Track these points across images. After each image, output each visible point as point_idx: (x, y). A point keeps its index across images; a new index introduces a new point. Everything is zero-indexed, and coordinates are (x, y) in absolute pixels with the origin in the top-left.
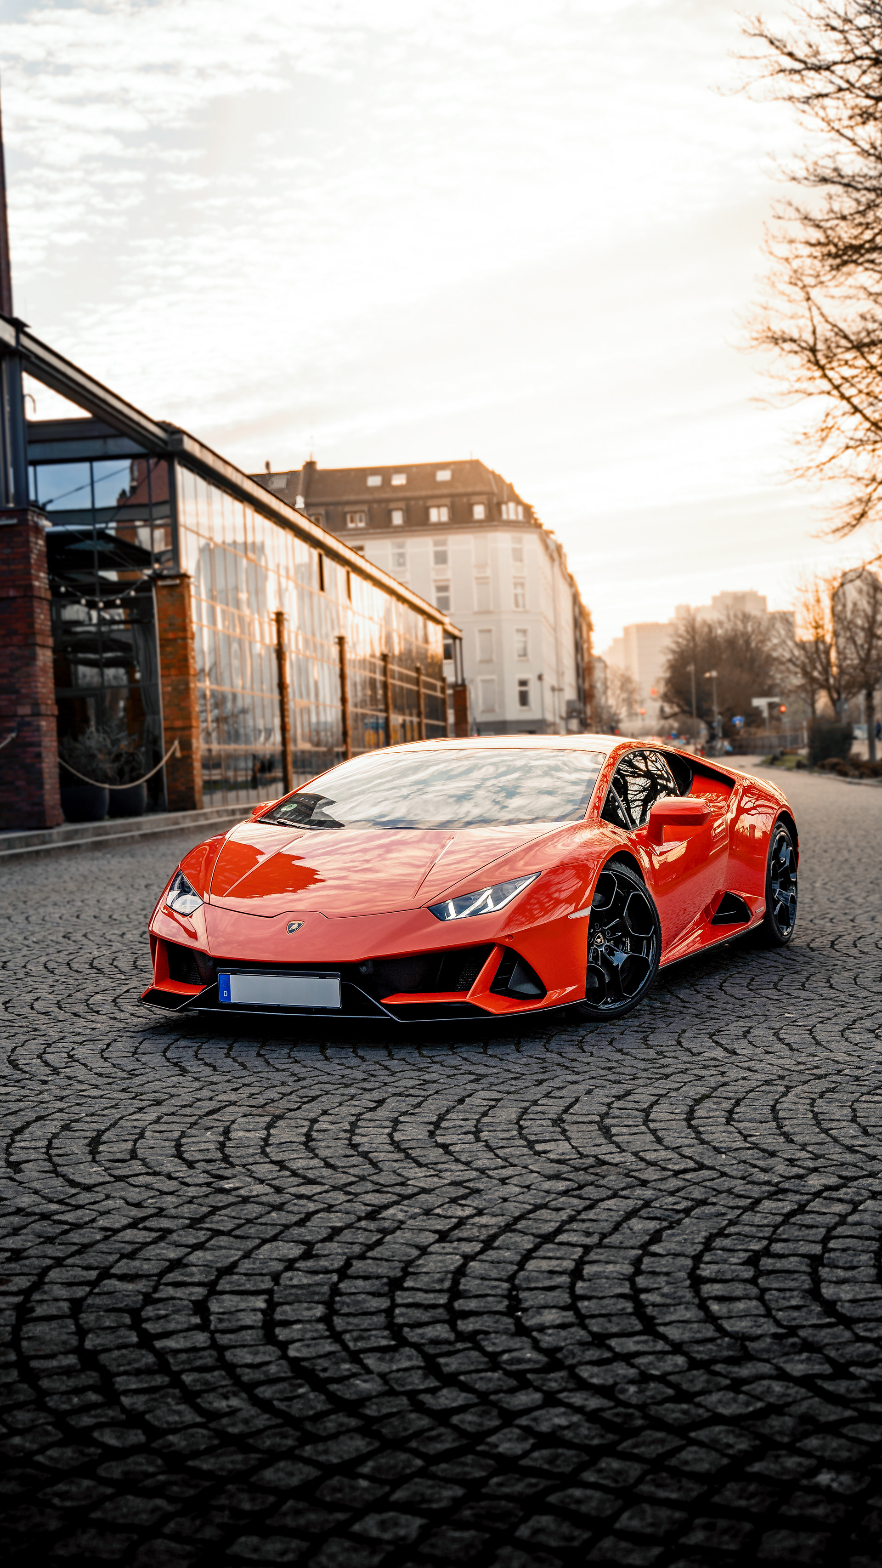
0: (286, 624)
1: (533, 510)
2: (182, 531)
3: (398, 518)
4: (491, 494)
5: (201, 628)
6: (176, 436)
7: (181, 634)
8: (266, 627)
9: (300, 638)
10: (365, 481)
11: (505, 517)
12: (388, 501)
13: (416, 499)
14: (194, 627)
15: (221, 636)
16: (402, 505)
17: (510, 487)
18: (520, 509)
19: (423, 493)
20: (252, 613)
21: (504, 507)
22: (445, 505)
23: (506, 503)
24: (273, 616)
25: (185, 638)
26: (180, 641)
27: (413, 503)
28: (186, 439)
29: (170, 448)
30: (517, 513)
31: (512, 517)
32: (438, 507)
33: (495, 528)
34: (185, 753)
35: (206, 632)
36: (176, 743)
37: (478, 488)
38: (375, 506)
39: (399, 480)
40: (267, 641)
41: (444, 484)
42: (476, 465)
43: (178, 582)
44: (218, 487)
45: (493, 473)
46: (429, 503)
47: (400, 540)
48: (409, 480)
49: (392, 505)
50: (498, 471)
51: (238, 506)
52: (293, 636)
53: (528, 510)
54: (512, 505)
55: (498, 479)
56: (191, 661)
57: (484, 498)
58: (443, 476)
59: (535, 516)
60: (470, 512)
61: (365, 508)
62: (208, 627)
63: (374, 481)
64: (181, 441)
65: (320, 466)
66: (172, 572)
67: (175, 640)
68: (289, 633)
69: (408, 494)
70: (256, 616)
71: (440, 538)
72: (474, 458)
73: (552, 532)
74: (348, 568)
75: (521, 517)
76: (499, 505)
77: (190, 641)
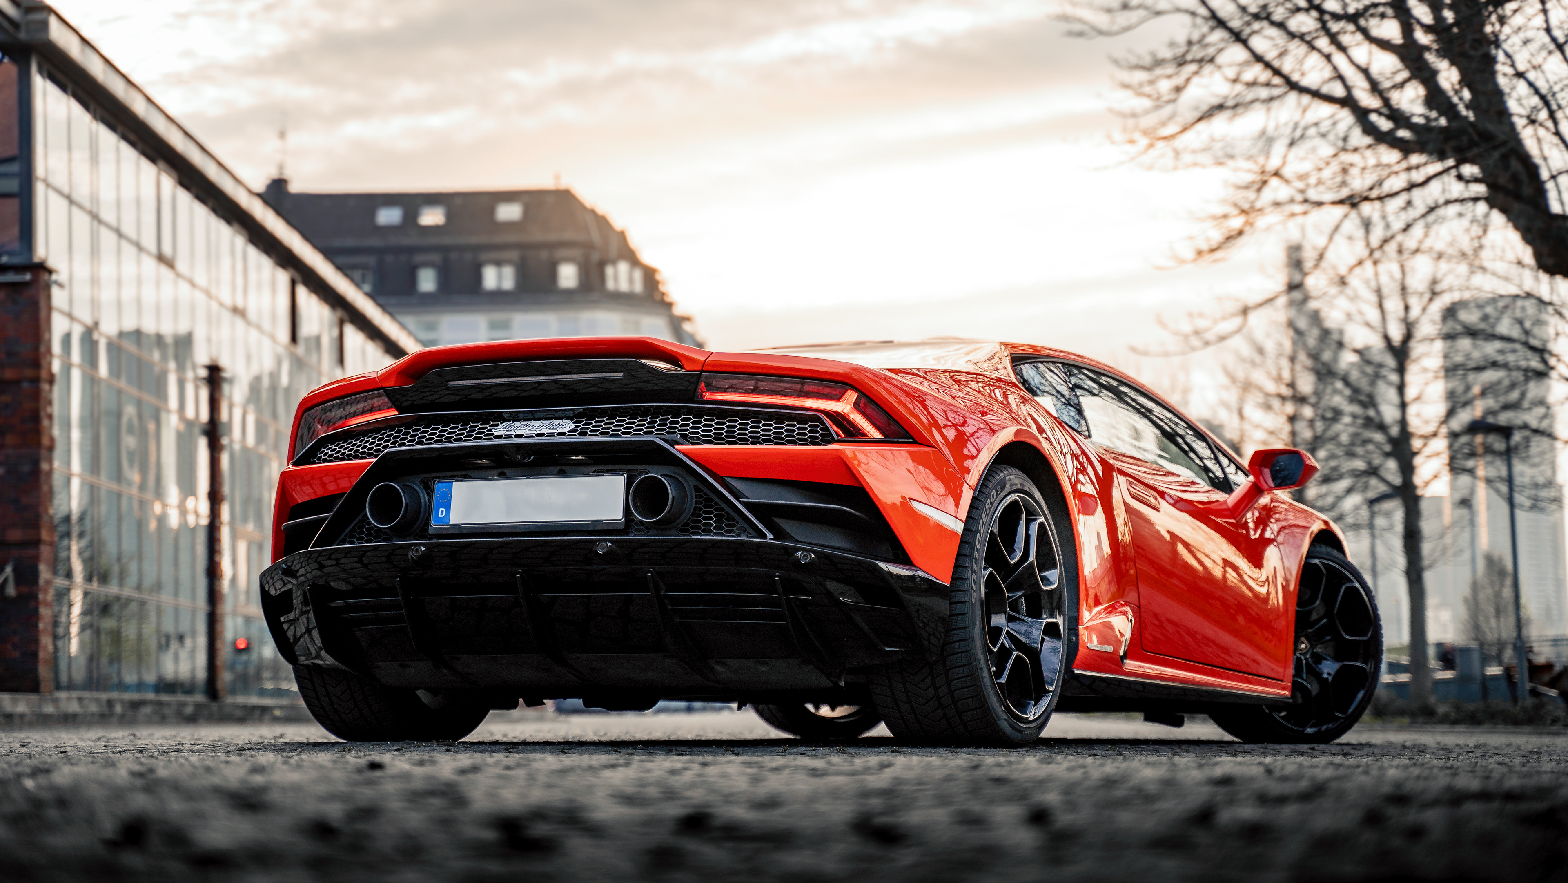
0: (226, 388)
1: (658, 277)
2: (40, 189)
3: (427, 281)
4: (588, 246)
5: (67, 367)
6: (37, 16)
7: (29, 373)
8: (190, 389)
9: (251, 419)
10: (372, 215)
11: (610, 285)
12: (412, 250)
13: (461, 249)
14: (56, 366)
15: (104, 391)
16: (436, 258)
17: (622, 235)
18: (638, 275)
19: (474, 240)
20: (164, 358)
21: (609, 271)
22: (509, 262)
23: (614, 262)
24: (203, 373)
25: (36, 381)
26: (26, 385)
27: (454, 256)
28: (53, 21)
29: (22, 36)
30: (631, 280)
31: (624, 286)
32: (498, 263)
33: (594, 304)
34: (25, 589)
35: (76, 376)
36: (9, 570)
37: (568, 235)
38: (389, 259)
39: (432, 217)
40: (190, 413)
41: (510, 226)
42: (564, 197)
43: (28, 277)
44: (112, 127)
45: (593, 212)
46: (484, 256)
47: (429, 318)
48: (449, 216)
49: (419, 258)
50: (601, 210)
51: (148, 170)
52: (237, 413)
53: (650, 276)
54: (623, 267)
55: (602, 222)
56: (45, 422)
57: (576, 253)
58: (509, 212)
59: (662, 288)
60: (553, 275)
61: (372, 260)
62: (80, 366)
63: (388, 216)
64: (45, 25)
65: (294, 188)
66: (16, 260)
67: (17, 382)
68: (231, 406)
69: (447, 240)
70: (172, 365)
71: (499, 316)
72: (563, 184)
73: (688, 319)
74: (340, 313)
75: (638, 287)
76: (601, 265)
77: (45, 387)
